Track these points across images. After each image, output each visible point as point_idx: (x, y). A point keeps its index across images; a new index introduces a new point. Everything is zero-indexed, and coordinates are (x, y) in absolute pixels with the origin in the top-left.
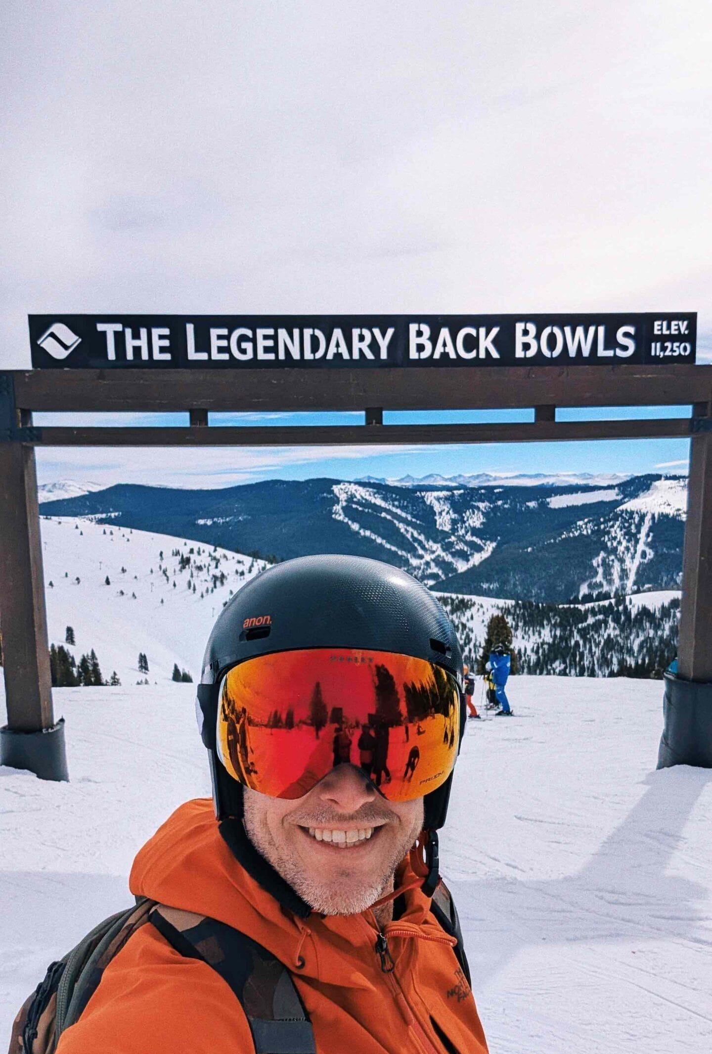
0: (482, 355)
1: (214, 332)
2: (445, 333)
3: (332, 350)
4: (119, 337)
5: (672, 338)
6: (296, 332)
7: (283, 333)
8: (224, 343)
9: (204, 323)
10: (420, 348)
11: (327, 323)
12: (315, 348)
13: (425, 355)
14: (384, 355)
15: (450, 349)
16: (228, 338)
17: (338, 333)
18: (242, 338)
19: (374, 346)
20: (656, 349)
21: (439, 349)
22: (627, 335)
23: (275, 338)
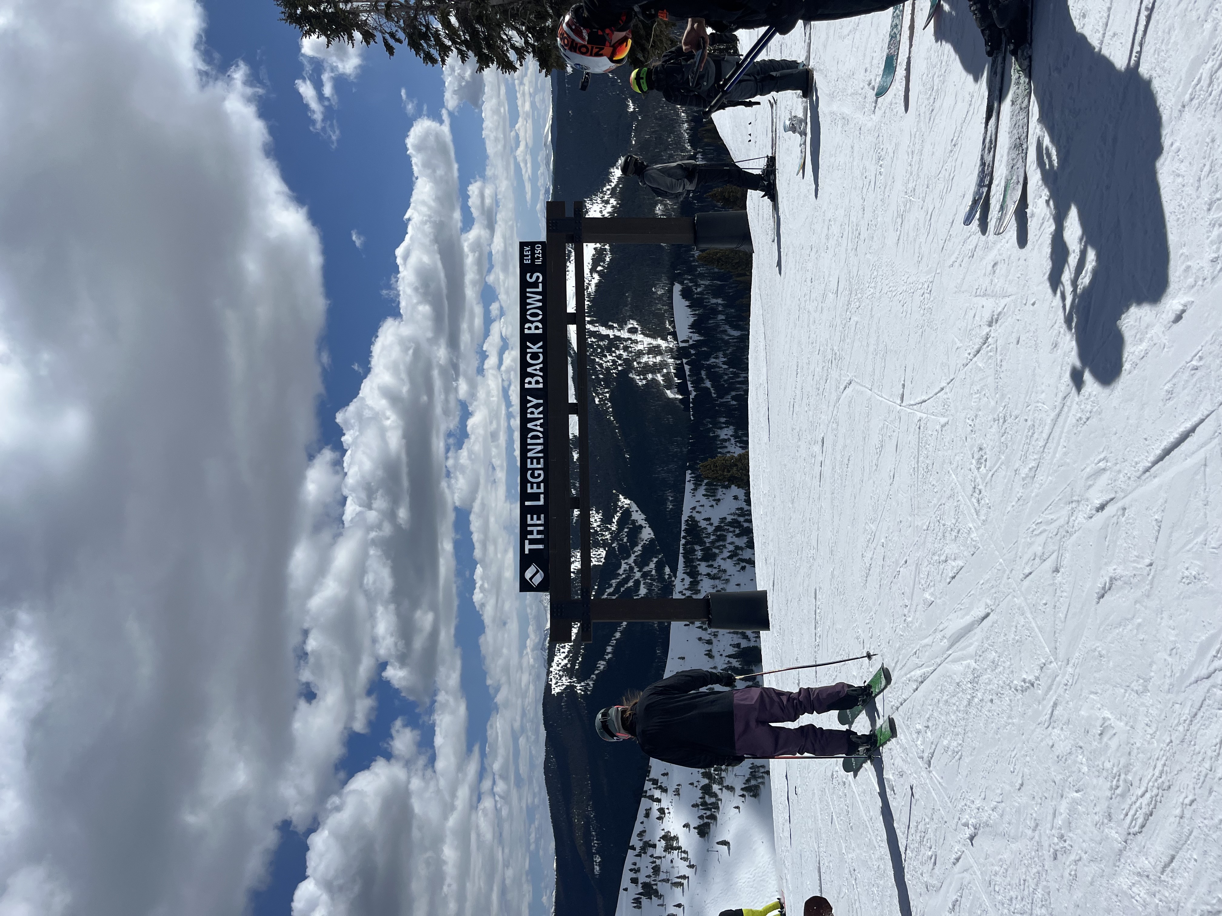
0: (541, 350)
1: (529, 491)
2: (529, 370)
3: (539, 428)
4: (532, 542)
5: (533, 254)
6: (529, 447)
7: (530, 454)
8: (535, 485)
9: (524, 496)
10: (537, 382)
11: (524, 431)
12: (537, 437)
13: (541, 380)
14: (541, 401)
15: (538, 367)
16: (532, 483)
17: (530, 425)
18: (532, 476)
19: (536, 406)
20: (538, 262)
21: (538, 372)
22: (531, 277)
23: (532, 459)
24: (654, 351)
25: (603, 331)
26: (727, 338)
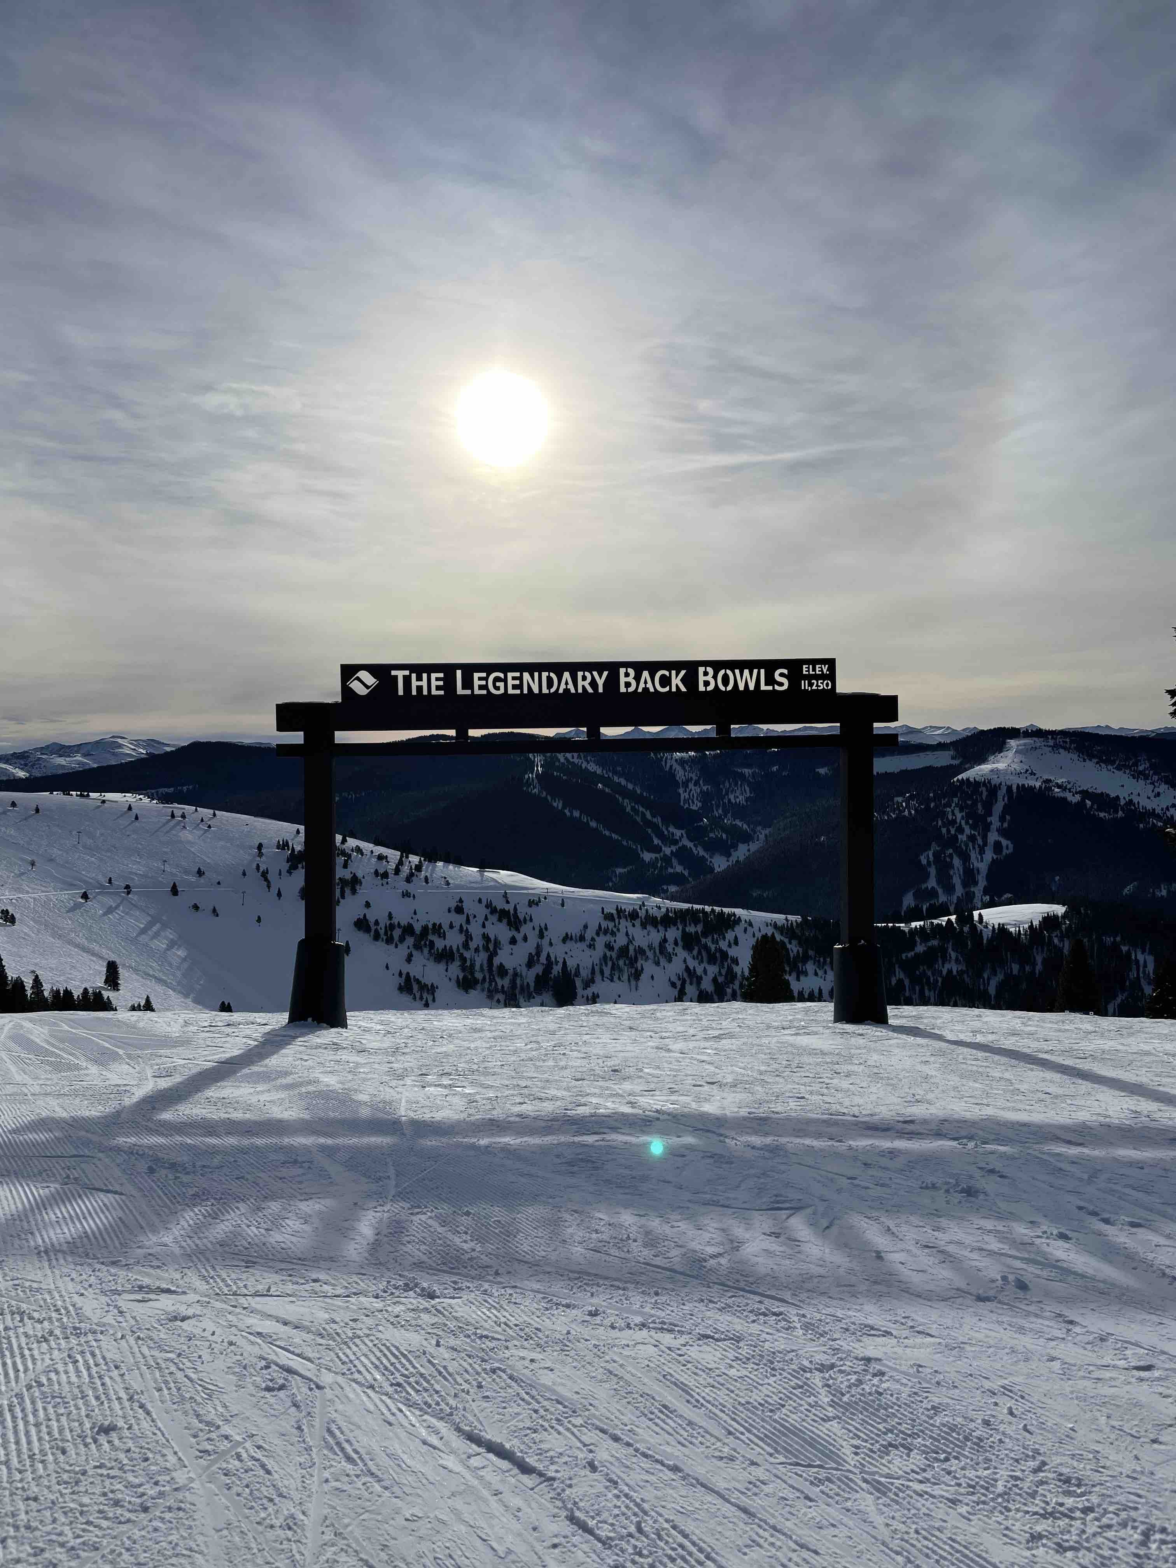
0: (674, 689)
1: (476, 675)
2: (646, 674)
3: (563, 686)
4: (407, 680)
5: (817, 677)
6: (536, 674)
7: (526, 676)
8: (484, 683)
9: (469, 669)
10: (628, 685)
11: (558, 668)
12: (550, 685)
13: (631, 690)
14: (601, 690)
15: (650, 685)
16: (486, 679)
17: (567, 675)
18: (497, 679)
19: (593, 684)
20: (805, 685)
21: (642, 686)
22: (782, 675)
23: (521, 678)
24: (970, 877)
25: (998, 808)
26: (986, 976)
